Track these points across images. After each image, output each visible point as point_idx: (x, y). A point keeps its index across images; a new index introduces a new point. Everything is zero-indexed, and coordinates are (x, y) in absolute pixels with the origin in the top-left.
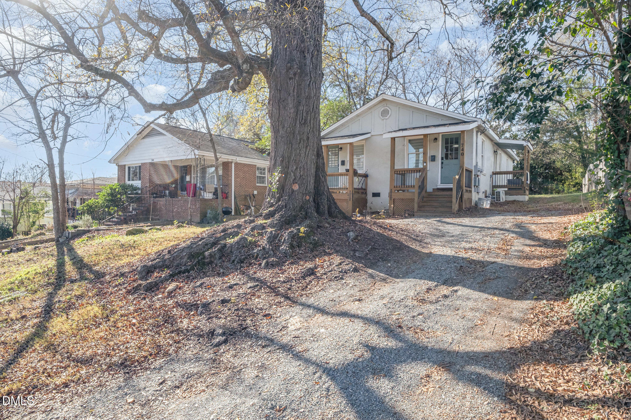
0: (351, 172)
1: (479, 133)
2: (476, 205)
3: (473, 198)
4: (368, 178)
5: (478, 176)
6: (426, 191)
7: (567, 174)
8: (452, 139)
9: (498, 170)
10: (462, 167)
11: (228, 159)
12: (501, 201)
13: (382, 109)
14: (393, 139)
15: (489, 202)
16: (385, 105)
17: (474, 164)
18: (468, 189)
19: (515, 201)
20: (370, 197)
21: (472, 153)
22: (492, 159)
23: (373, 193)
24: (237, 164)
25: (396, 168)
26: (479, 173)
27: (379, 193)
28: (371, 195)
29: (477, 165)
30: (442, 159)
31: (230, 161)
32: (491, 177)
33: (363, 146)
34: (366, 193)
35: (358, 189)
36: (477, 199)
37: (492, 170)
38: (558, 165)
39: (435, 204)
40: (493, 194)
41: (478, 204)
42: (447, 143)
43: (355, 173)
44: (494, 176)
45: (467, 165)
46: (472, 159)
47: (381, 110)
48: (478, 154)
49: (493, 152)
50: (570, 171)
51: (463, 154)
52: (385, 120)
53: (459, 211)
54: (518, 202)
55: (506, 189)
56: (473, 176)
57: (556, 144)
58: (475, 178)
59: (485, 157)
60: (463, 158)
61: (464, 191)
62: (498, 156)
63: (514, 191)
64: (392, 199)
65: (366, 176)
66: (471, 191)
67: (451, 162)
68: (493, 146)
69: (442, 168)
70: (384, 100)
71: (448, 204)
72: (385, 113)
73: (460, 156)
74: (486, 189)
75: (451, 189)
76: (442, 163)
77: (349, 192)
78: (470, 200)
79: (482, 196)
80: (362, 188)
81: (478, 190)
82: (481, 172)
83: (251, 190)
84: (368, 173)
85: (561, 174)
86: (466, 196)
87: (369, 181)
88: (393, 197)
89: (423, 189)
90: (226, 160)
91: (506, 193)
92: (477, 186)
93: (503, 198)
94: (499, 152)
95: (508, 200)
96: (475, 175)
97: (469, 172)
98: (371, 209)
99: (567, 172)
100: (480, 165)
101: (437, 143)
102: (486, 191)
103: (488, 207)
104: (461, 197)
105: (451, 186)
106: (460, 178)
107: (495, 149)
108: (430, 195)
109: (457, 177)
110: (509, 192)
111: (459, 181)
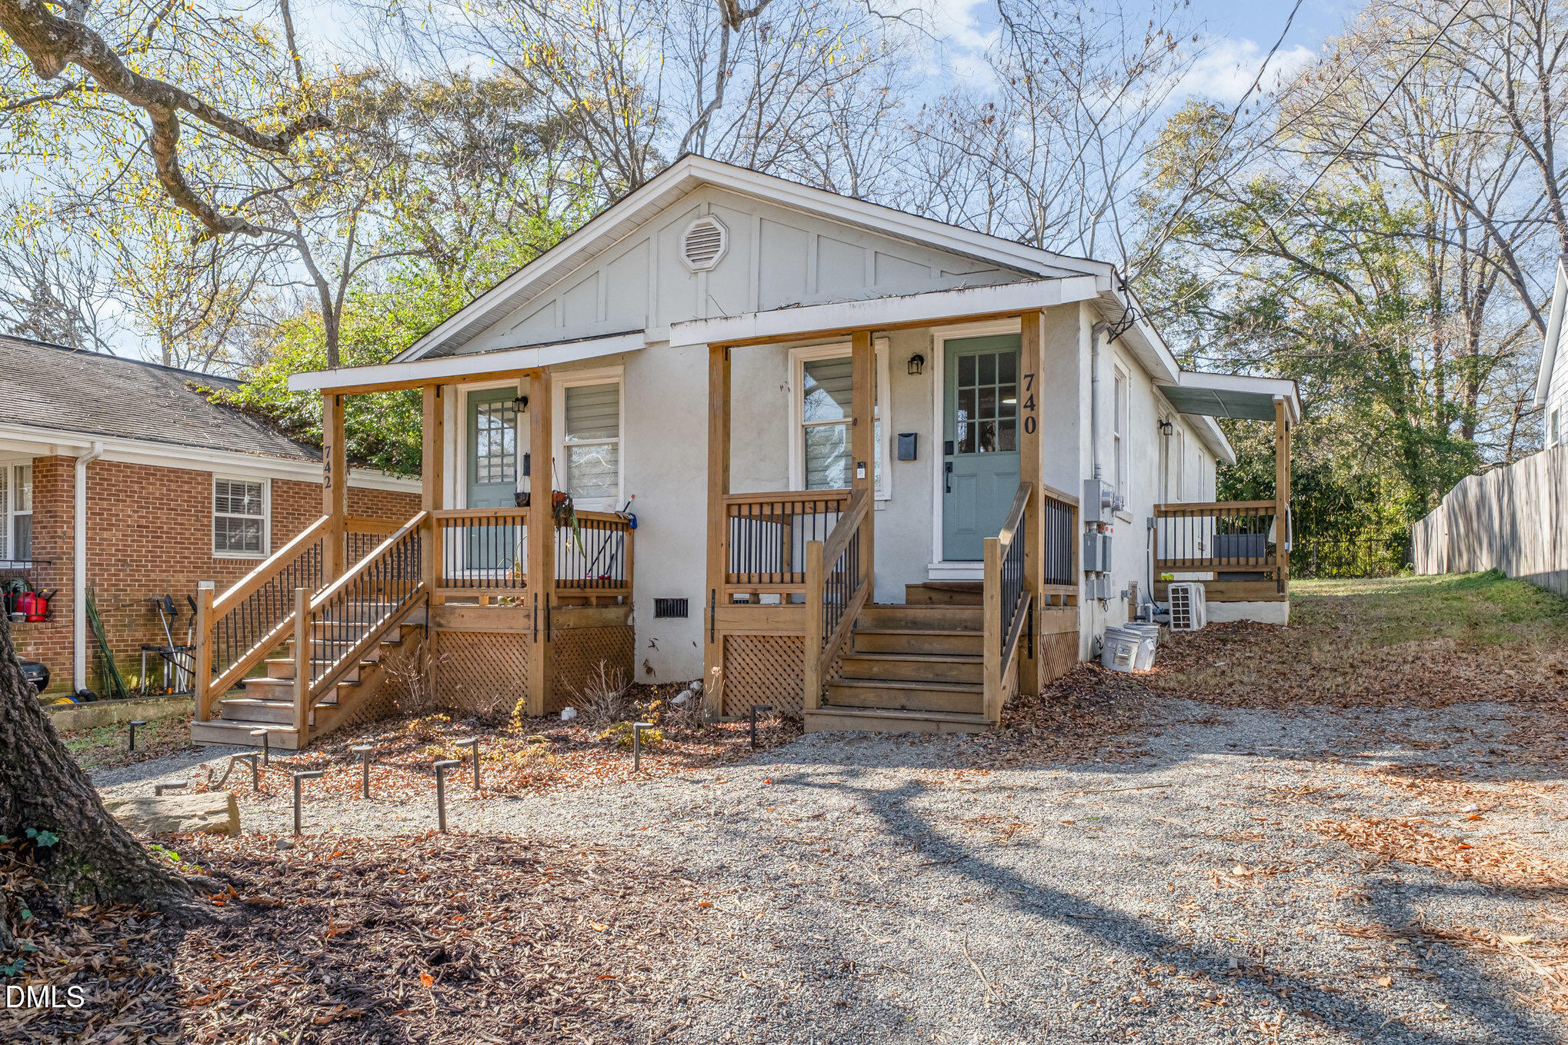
0: (540, 507)
1: (1103, 337)
2: (1097, 658)
3: (1084, 630)
4: (638, 533)
5: (1101, 526)
6: (869, 603)
7: (1366, 508)
8: (987, 360)
9: (1172, 500)
10: (1028, 488)
11: (53, 446)
12: (1195, 627)
13: (692, 227)
14: (722, 352)
15: (1151, 646)
16: (704, 209)
17: (1085, 473)
18: (1062, 590)
19: (1243, 624)
20: (643, 617)
21: (1076, 423)
22: (1153, 452)
23: (658, 602)
24: (94, 465)
25: (735, 489)
26: (1105, 516)
27: (685, 602)
28: (652, 608)
29: (1096, 476)
30: (948, 448)
31: (61, 452)
32: (1151, 526)
33: (614, 389)
34: (628, 603)
35: (582, 585)
36: (1099, 631)
37: (1154, 498)
38: (1340, 478)
39: (906, 671)
40: (1160, 595)
41: (1107, 656)
42: (966, 378)
43: (561, 511)
44: (1161, 520)
45: (1050, 480)
46: (1076, 449)
47: (687, 232)
48: (1101, 431)
49: (1155, 425)
50: (1372, 498)
51: (1032, 425)
52: (702, 275)
53: (1017, 704)
54: (1259, 627)
55: (1209, 576)
56: (1082, 530)
57: (1334, 412)
58: (1090, 537)
59: (1128, 444)
60: (1035, 445)
61: (1041, 603)
62: (1173, 441)
63: (1241, 585)
64: (719, 637)
65: (627, 524)
66: (1071, 601)
67: (987, 462)
68: (1157, 399)
69: (948, 489)
70: (701, 185)
71: (966, 673)
72: (702, 244)
73: (1021, 436)
74: (1133, 579)
75: (972, 591)
76: (948, 468)
77: (529, 602)
78: (1071, 638)
79: (1117, 614)
80: (605, 580)
81: (1102, 588)
82: (1116, 509)
83: (182, 578)
84: (639, 509)
85: (1348, 507)
86: (1049, 625)
87: (643, 544)
88: (722, 630)
89: (852, 590)
90: (46, 452)
91: (1210, 596)
92: (1098, 574)
93: (1201, 612)
94: (1178, 426)
95: (1215, 619)
96: (1088, 523)
97: (1063, 508)
98: (649, 670)
99: (1367, 500)
100: (1107, 475)
101: (926, 376)
102: (1134, 587)
103: (1147, 667)
104: (1029, 635)
105: (972, 573)
106: (1019, 540)
107: (1164, 413)
108: (886, 618)
109: (1005, 538)
110: (1221, 586)
111: (1017, 553)
